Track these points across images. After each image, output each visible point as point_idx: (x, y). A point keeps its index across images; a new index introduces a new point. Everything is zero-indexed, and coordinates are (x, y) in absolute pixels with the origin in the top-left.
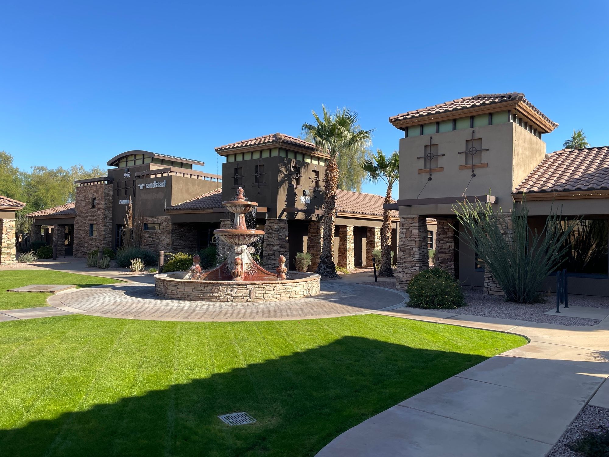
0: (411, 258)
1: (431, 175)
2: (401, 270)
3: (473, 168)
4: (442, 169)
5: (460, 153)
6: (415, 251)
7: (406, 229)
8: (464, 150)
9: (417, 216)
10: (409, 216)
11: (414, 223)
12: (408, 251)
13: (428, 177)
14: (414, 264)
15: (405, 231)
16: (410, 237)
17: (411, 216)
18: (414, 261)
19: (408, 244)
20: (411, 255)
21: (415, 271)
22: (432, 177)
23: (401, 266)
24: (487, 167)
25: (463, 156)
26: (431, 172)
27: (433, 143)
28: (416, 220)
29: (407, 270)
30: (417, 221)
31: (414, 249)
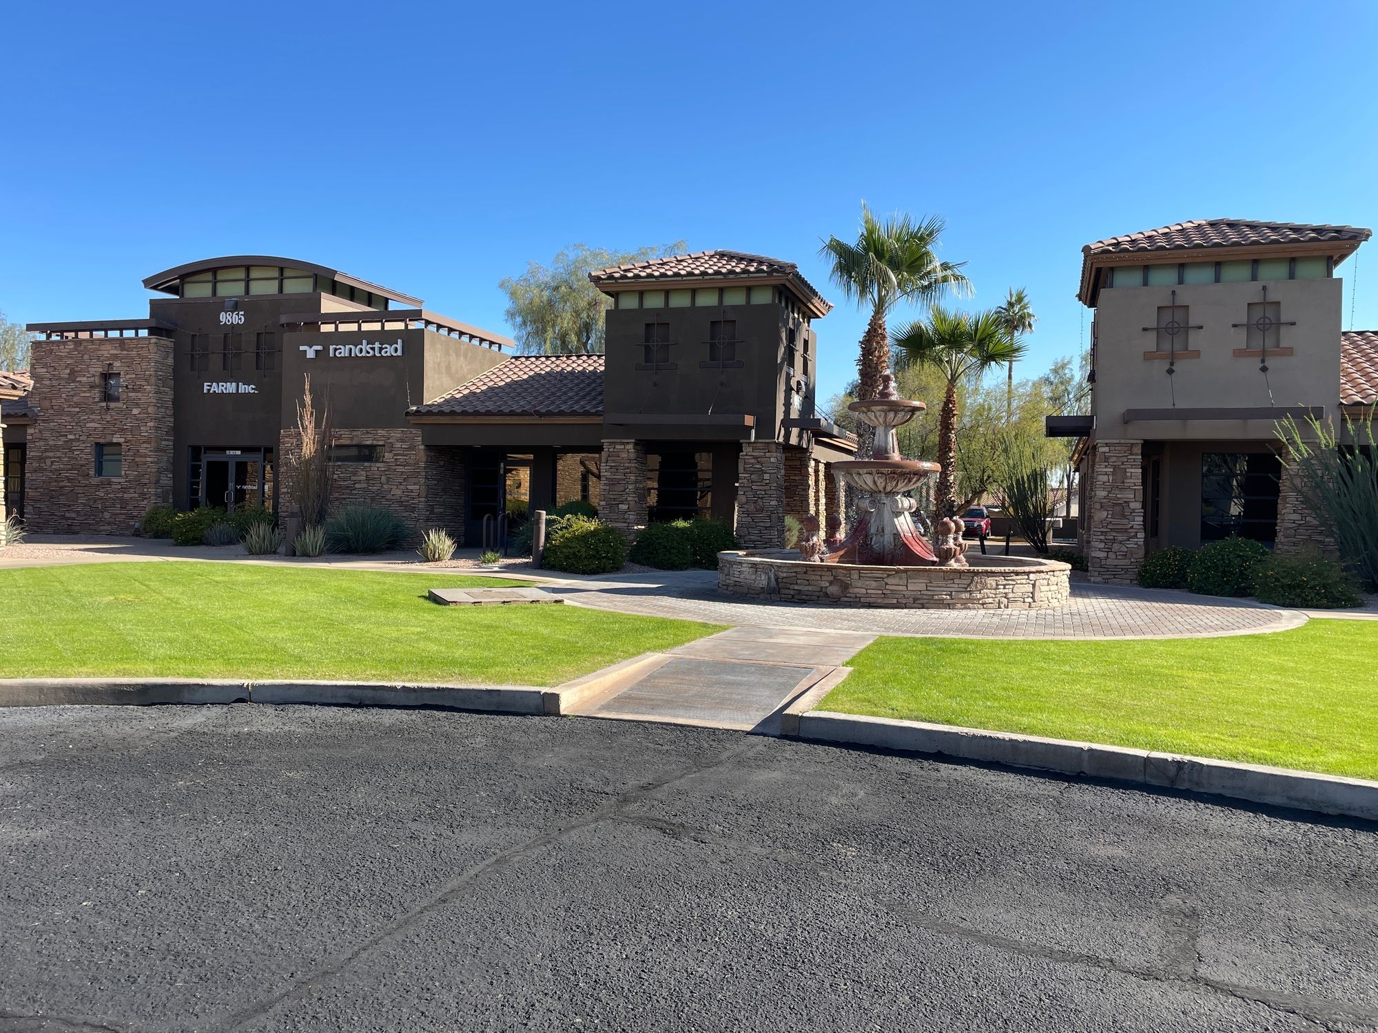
0: (1125, 521)
1: (1172, 364)
2: (1102, 545)
3: (1264, 355)
4: (1197, 354)
5: (1235, 326)
6: (1134, 510)
7: (1115, 467)
8: (1244, 320)
9: (1139, 441)
10: (1123, 441)
11: (1131, 454)
12: (1118, 509)
13: (1167, 367)
14: (1133, 534)
15: (1112, 470)
16: (1123, 482)
17: (1127, 441)
18: (1132, 527)
19: (1119, 496)
20: (1124, 517)
21: (1136, 546)
22: (1174, 368)
23: (1102, 537)
24: (1292, 354)
25: (1243, 333)
26: (1172, 358)
27: (1178, 303)
28: (1138, 450)
29: (1116, 547)
30: (1140, 452)
31: (1133, 505)
